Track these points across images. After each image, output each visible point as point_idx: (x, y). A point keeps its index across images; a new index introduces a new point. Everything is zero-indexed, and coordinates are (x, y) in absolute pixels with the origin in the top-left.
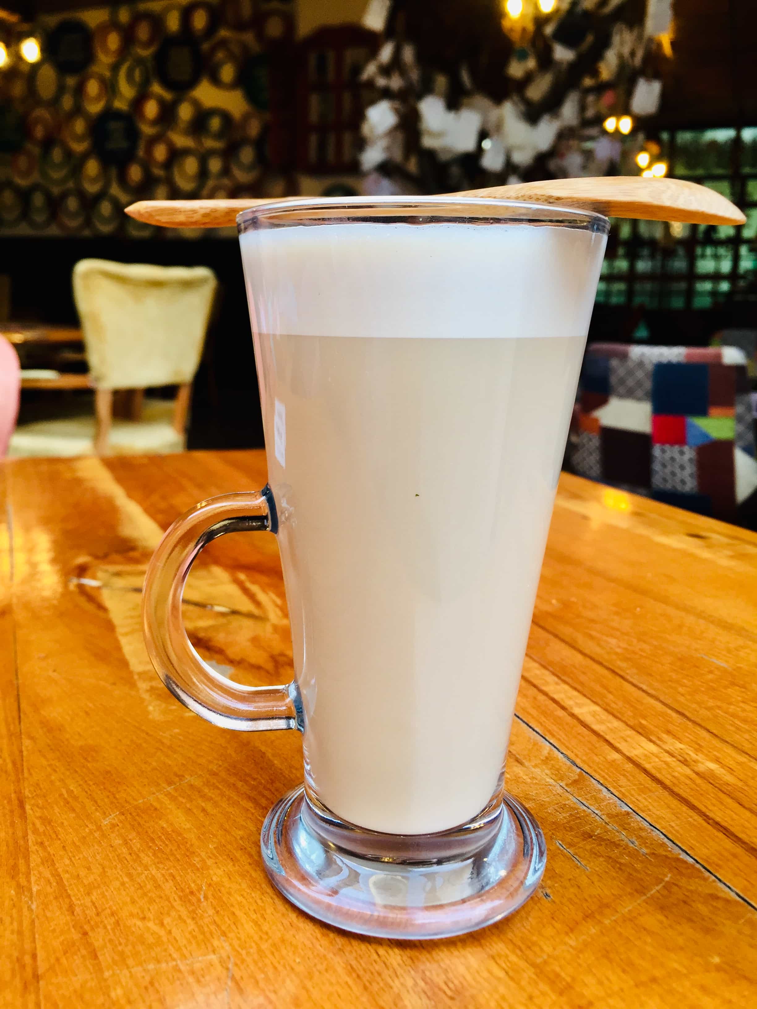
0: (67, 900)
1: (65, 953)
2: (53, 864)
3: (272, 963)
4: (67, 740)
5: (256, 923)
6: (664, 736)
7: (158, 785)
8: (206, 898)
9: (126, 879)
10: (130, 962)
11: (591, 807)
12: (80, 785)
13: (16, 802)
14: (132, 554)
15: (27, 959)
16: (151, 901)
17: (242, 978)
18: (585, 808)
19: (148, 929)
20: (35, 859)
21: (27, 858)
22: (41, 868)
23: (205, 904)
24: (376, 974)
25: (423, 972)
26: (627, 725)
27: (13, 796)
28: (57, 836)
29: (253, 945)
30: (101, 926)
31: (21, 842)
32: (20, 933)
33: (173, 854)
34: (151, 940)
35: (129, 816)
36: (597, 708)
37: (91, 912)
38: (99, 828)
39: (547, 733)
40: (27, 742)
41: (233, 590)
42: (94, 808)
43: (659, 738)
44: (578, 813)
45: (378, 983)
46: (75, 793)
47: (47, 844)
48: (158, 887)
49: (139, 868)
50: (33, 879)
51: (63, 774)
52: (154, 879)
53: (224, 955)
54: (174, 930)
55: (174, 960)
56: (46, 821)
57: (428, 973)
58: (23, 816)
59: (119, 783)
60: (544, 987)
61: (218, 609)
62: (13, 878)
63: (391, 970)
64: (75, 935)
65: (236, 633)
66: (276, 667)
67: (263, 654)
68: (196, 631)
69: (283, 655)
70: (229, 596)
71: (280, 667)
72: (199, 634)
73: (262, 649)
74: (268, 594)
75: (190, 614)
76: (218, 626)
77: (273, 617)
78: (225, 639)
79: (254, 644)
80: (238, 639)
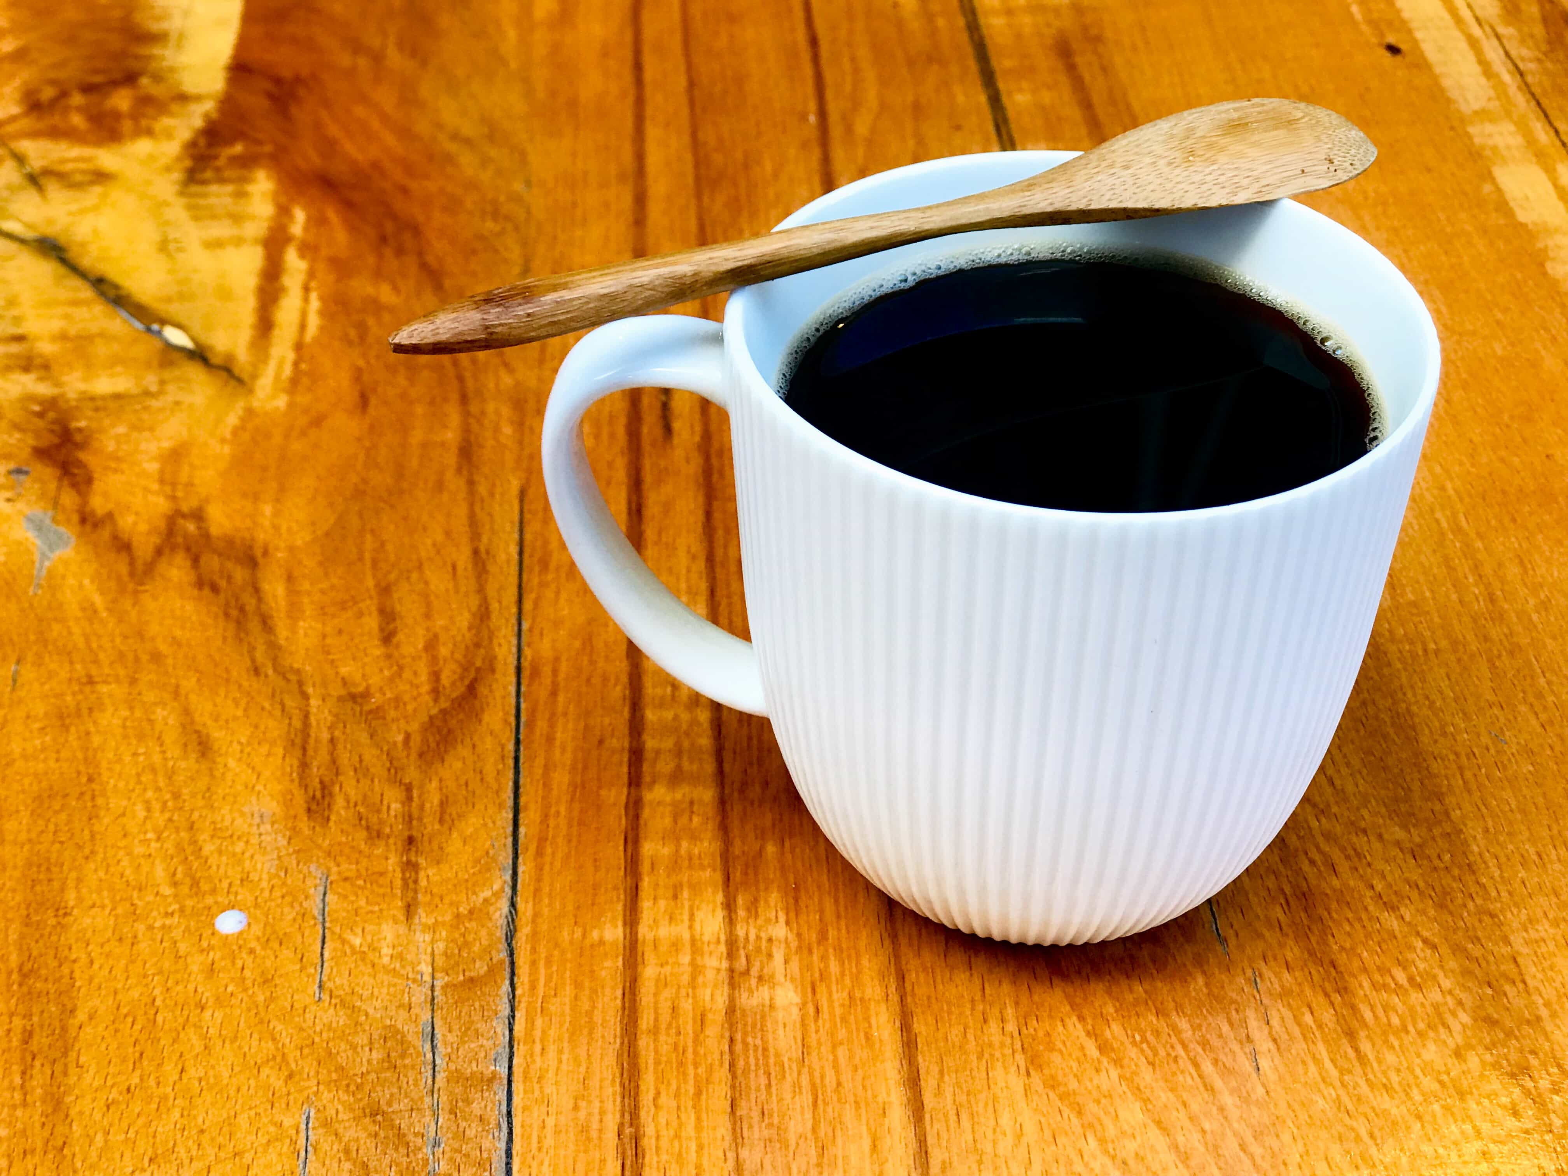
11: (440, 1049)
39: (533, 846)
41: (245, 269)
44: (401, 1055)
61: (171, 334)
65: (151, 429)
66: (159, 552)
67: (161, 505)
68: (77, 408)
69: (198, 516)
70: (225, 294)
71: (167, 551)
72: (77, 420)
73: (168, 489)
74: (306, 300)
75: (101, 349)
76: (132, 396)
77: (265, 383)
78: (118, 443)
79: (162, 472)
80: (143, 446)
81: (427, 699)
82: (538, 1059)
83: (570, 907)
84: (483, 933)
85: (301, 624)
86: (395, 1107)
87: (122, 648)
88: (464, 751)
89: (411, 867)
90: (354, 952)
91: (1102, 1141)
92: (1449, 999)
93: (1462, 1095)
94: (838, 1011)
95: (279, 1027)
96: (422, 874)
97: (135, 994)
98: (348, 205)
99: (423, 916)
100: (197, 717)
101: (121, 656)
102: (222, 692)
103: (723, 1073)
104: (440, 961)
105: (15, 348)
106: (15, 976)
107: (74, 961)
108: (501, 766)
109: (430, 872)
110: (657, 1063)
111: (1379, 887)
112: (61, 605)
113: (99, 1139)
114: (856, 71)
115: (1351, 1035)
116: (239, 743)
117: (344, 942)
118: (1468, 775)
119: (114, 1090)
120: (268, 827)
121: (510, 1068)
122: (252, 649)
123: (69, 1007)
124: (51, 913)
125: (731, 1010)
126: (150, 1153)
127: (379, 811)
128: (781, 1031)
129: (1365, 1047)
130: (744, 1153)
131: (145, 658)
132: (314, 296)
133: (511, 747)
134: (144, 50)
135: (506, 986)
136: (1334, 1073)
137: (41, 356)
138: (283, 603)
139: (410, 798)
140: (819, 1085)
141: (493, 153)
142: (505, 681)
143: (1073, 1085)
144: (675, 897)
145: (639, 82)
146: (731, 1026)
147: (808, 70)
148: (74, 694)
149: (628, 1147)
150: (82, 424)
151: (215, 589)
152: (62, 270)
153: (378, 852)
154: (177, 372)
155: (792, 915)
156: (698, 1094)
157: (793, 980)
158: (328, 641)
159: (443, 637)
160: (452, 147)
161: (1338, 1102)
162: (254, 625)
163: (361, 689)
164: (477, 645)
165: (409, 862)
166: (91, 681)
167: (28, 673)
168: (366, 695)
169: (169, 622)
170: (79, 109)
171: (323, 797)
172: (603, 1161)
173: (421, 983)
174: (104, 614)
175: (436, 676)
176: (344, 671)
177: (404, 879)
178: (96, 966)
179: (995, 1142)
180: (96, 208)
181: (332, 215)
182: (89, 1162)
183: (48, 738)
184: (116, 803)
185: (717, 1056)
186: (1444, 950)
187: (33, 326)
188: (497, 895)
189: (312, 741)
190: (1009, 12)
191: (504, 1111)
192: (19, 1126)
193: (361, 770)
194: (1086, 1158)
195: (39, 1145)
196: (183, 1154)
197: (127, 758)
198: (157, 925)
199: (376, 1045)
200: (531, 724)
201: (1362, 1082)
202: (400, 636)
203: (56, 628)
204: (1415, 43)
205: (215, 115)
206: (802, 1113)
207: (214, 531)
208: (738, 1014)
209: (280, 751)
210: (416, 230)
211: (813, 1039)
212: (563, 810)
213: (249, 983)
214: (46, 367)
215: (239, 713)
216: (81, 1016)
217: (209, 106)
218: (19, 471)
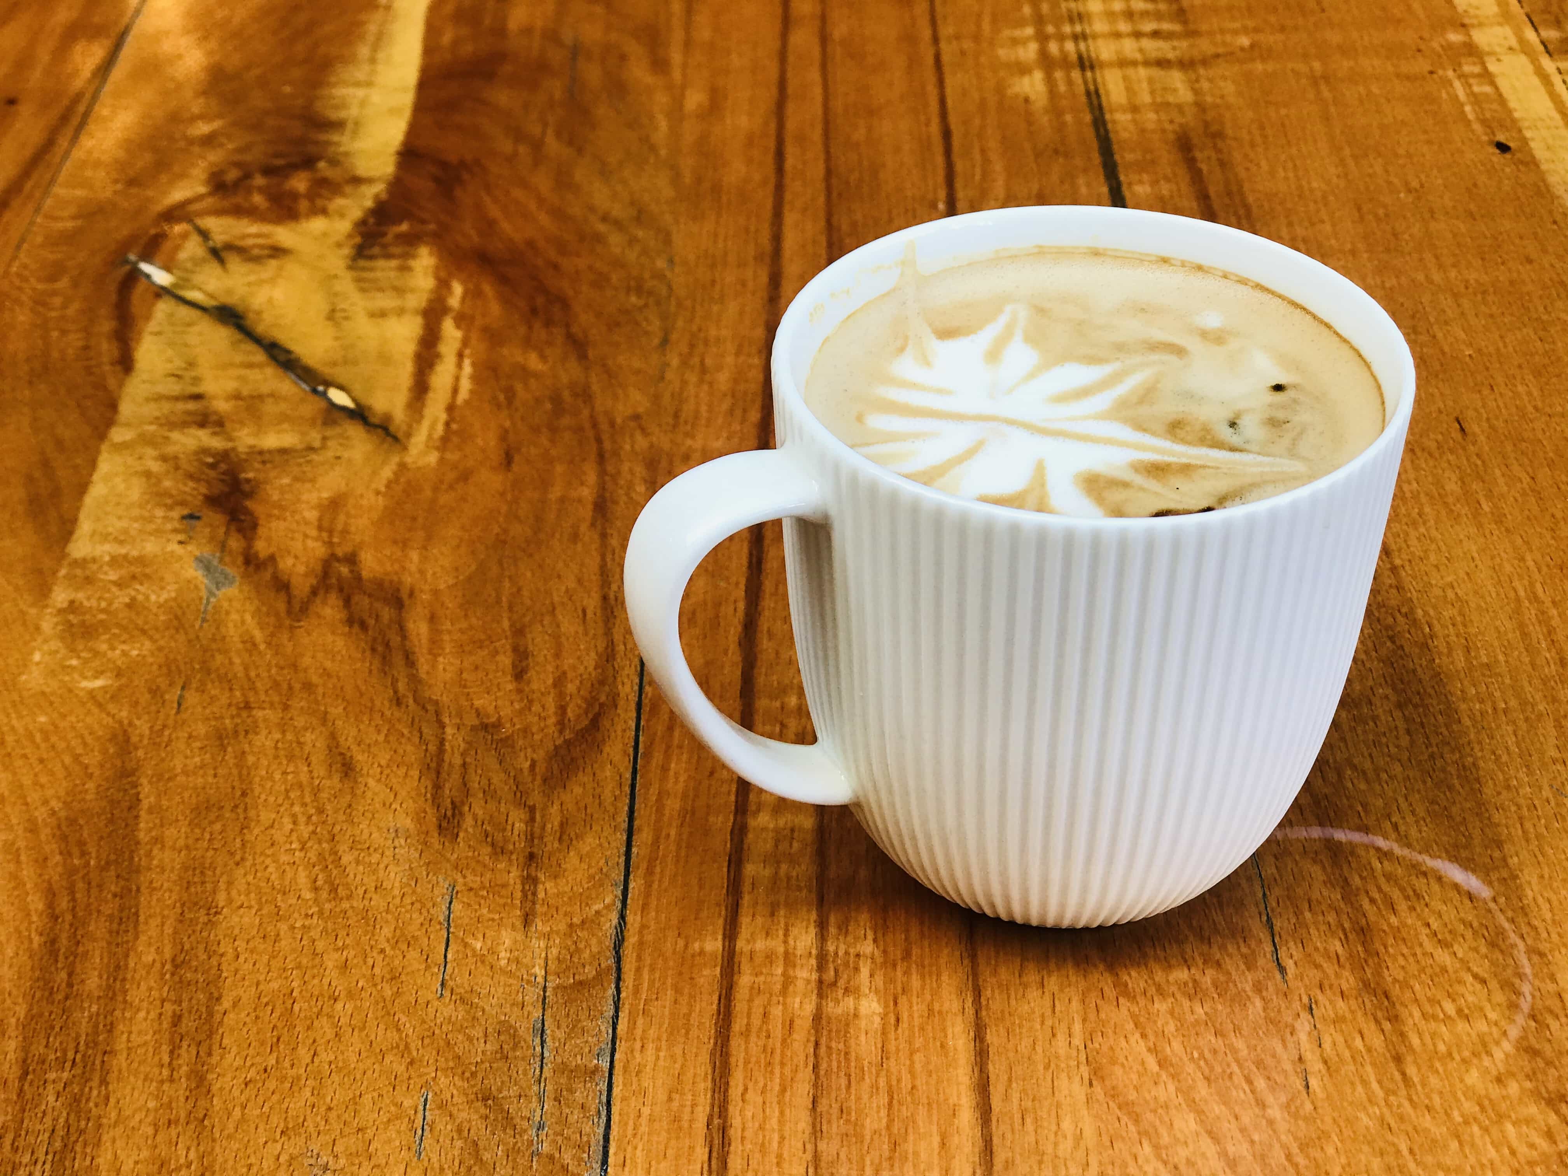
14: (296, 181)
41: (405, 337)
61: (335, 395)
65: (313, 481)
66: (314, 592)
67: (317, 549)
68: (246, 461)
69: (351, 559)
70: (385, 358)
71: (322, 592)
72: (244, 471)
73: (325, 535)
74: (459, 366)
75: (270, 408)
76: (296, 451)
77: (419, 440)
78: (282, 493)
79: (320, 520)
80: (305, 497)
81: (552, 729)
82: (637, 1054)
83: (674, 921)
84: (594, 941)
85: (441, 659)
86: (505, 1093)
87: (278, 678)
88: (586, 779)
89: (530, 881)
90: (474, 955)
91: (1156, 1147)
92: (1494, 1029)
93: (1501, 1117)
94: (917, 1022)
95: (404, 1020)
96: (540, 887)
97: (275, 985)
98: (503, 280)
99: (539, 925)
100: (342, 740)
101: (276, 685)
102: (366, 718)
103: (806, 1075)
104: (552, 966)
105: (191, 406)
106: (168, 967)
107: (222, 955)
108: (617, 793)
109: (548, 885)
110: (747, 1062)
111: (1435, 925)
112: (224, 638)
113: (237, 1112)
114: (986, 161)
115: (1398, 1059)
116: (380, 765)
117: (466, 945)
118: (1528, 825)
119: (253, 1069)
120: (402, 841)
121: (612, 1062)
122: (395, 681)
123: (216, 995)
124: (203, 912)
125: (817, 1018)
126: (282, 1125)
127: (504, 830)
128: (863, 1038)
129: (1412, 1071)
130: (822, 1146)
131: (297, 686)
132: (467, 363)
133: (628, 775)
134: (323, 137)
135: (611, 991)
136: (1380, 1093)
137: (215, 413)
138: (424, 641)
139: (532, 819)
140: (895, 1088)
141: (640, 234)
142: (626, 716)
143: (1132, 1096)
144: (772, 914)
145: (780, 170)
146: (817, 1031)
147: (940, 160)
148: (232, 717)
149: (715, 1136)
150: (251, 475)
151: (363, 626)
152: (239, 336)
153: (501, 866)
154: (338, 430)
155: (880, 935)
156: (783, 1090)
157: (877, 992)
158: (465, 675)
159: (570, 675)
160: (602, 228)
161: (1382, 1119)
162: (398, 659)
163: (493, 720)
164: (602, 683)
165: (529, 876)
166: (248, 706)
167: (192, 698)
168: (498, 725)
169: (320, 655)
170: (260, 190)
171: (453, 816)
172: (692, 1148)
173: (535, 984)
174: (262, 647)
175: (562, 709)
176: (478, 703)
177: (523, 891)
178: (241, 959)
179: (1056, 1144)
180: (272, 281)
181: (488, 289)
182: (226, 1132)
183: (208, 756)
184: (266, 816)
185: (802, 1057)
186: (1493, 984)
187: (209, 386)
188: (607, 907)
189: (446, 766)
190: (1135, 109)
191: (604, 1099)
192: (165, 1099)
193: (489, 793)
194: (1140, 1162)
195: (183, 1114)
196: (311, 1129)
197: (277, 776)
198: (298, 925)
199: (491, 1038)
200: (648, 755)
201: (1406, 1104)
202: (532, 673)
203: (219, 658)
204: (1525, 141)
205: (384, 196)
206: (878, 1112)
207: (365, 574)
208: (824, 1022)
209: (415, 773)
210: (565, 303)
211: (892, 1047)
212: (673, 833)
213: (378, 980)
214: (220, 423)
215: (381, 738)
216: (226, 1004)
217: (379, 188)
218: (191, 517)
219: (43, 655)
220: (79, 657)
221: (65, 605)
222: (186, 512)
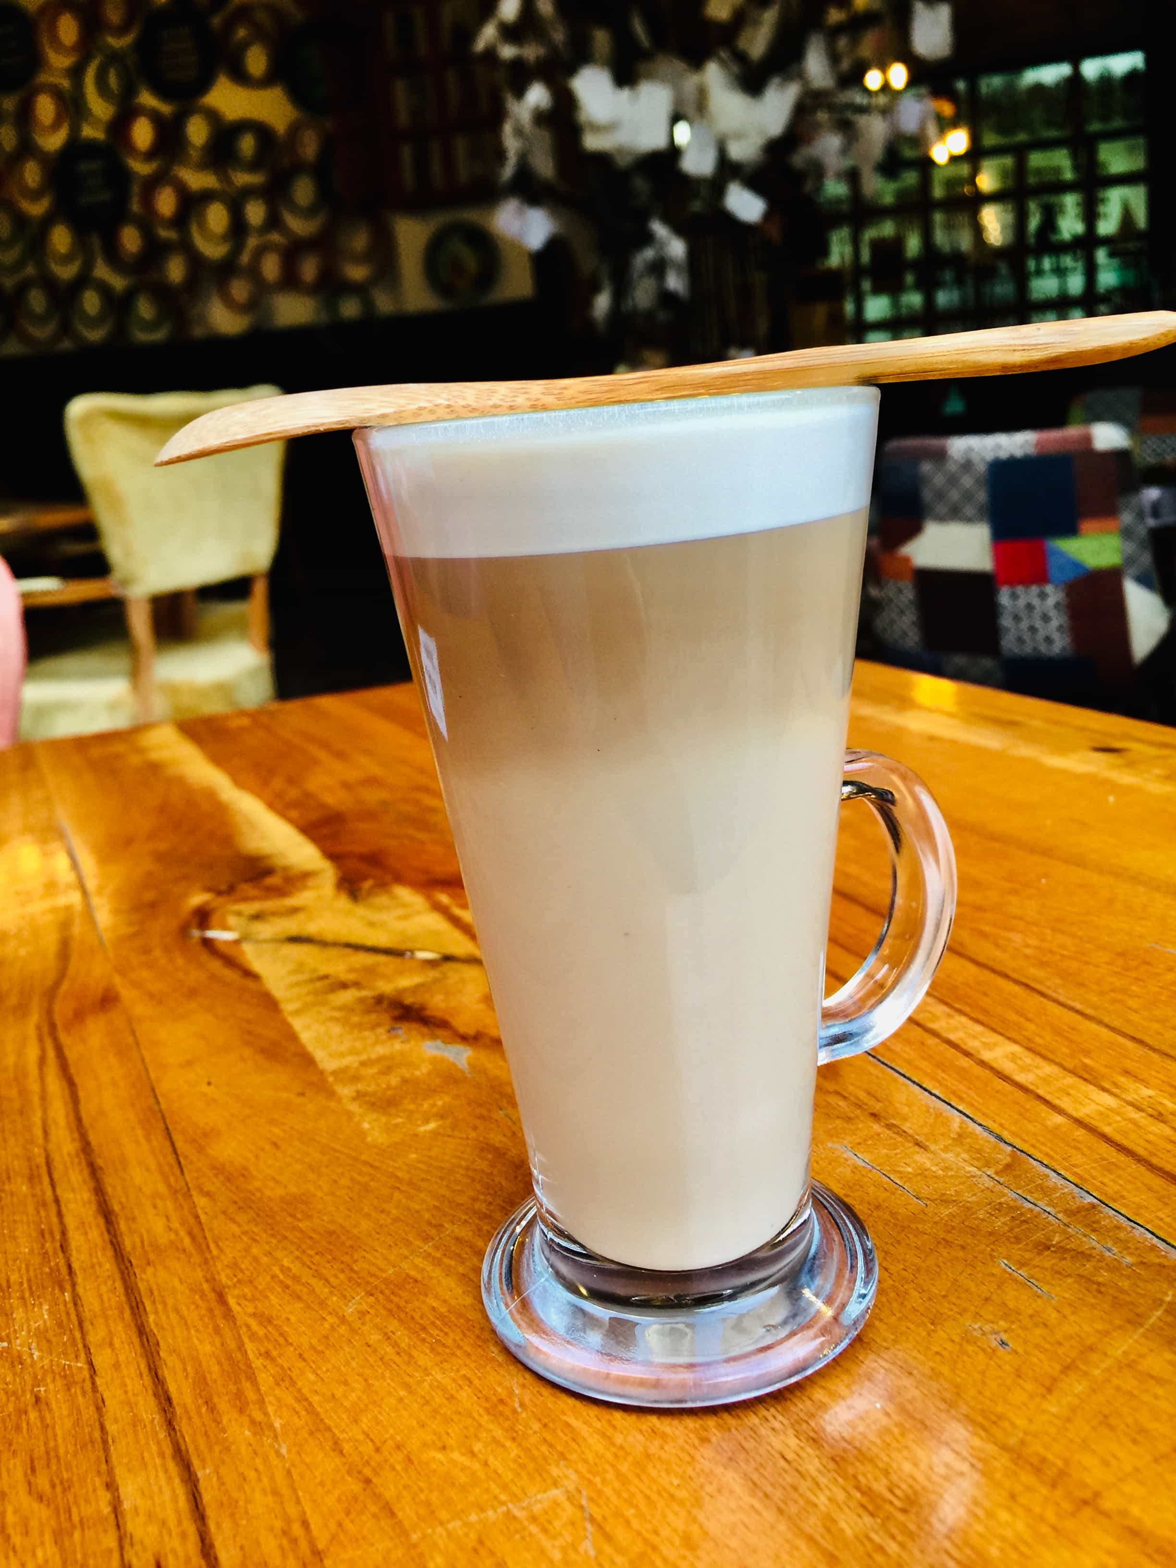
0: (328, 1435)
1: (348, 1513)
2: (293, 1383)
3: (642, 1492)
4: (258, 1190)
5: (604, 1435)
6: (1122, 1080)
7: (409, 1243)
8: (522, 1405)
9: (402, 1393)
10: (443, 1515)
11: (1040, 1203)
12: (297, 1258)
13: (212, 1296)
14: (270, 881)
15: (297, 1529)
16: (448, 1420)
17: (604, 1517)
18: (1031, 1206)
19: (454, 1462)
20: (265, 1379)
21: (253, 1379)
22: (278, 1392)
23: (524, 1415)
24: (790, 1490)
25: (855, 1477)
26: (1065, 1069)
27: (205, 1286)
28: (286, 1340)
29: (607, 1467)
30: (387, 1467)
31: (238, 1356)
32: (275, 1492)
33: (459, 1347)
34: (463, 1479)
35: (381, 1297)
36: (1016, 1048)
37: (367, 1449)
38: (343, 1320)
39: (951, 1096)
40: (201, 1202)
41: (434, 921)
42: (327, 1290)
43: (1115, 1084)
44: (1022, 1214)
45: (796, 1502)
46: (294, 1270)
47: (274, 1353)
48: (451, 1398)
49: (417, 1374)
50: (270, 1409)
51: (267, 1243)
52: (441, 1387)
53: (571, 1487)
54: (491, 1460)
55: (503, 1503)
56: (266, 1320)
57: (861, 1478)
58: (228, 1314)
59: (352, 1247)
60: (1028, 1478)
61: (422, 955)
62: (241, 1411)
63: (809, 1479)
64: (354, 1486)
65: (459, 992)
68: (399, 995)
70: (434, 933)
72: (406, 1000)
75: (383, 971)
76: (430, 983)
78: (445, 1003)
80: (463, 1000)
82: (1105, 1188)
83: (1016, 1116)
84: (982, 1142)
86: (1055, 1240)
89: (891, 1126)
90: (914, 1175)
96: (904, 1127)
99: (933, 1146)
104: (976, 1163)
105: (326, 982)
109: (907, 1124)
121: (1096, 1198)
135: (1034, 1163)
137: (348, 981)
144: (1069, 1094)
150: (411, 1001)
152: (319, 946)
154: (445, 969)
165: (887, 1125)
170: (250, 889)
173: (979, 1176)
177: (894, 1133)
180: (309, 921)
187: (327, 971)
188: (963, 1123)
191: (1125, 1219)
199: (997, 1215)
203: (508, 1088)
205: (339, 874)
214: (357, 984)
217: (331, 873)
219: (369, 1123)
220: (401, 1117)
221: (354, 1094)
222: (387, 1027)
